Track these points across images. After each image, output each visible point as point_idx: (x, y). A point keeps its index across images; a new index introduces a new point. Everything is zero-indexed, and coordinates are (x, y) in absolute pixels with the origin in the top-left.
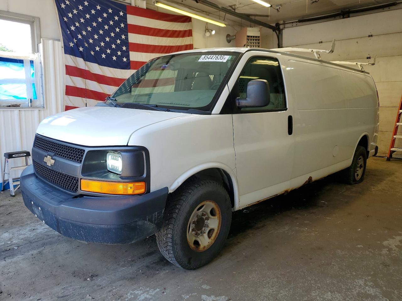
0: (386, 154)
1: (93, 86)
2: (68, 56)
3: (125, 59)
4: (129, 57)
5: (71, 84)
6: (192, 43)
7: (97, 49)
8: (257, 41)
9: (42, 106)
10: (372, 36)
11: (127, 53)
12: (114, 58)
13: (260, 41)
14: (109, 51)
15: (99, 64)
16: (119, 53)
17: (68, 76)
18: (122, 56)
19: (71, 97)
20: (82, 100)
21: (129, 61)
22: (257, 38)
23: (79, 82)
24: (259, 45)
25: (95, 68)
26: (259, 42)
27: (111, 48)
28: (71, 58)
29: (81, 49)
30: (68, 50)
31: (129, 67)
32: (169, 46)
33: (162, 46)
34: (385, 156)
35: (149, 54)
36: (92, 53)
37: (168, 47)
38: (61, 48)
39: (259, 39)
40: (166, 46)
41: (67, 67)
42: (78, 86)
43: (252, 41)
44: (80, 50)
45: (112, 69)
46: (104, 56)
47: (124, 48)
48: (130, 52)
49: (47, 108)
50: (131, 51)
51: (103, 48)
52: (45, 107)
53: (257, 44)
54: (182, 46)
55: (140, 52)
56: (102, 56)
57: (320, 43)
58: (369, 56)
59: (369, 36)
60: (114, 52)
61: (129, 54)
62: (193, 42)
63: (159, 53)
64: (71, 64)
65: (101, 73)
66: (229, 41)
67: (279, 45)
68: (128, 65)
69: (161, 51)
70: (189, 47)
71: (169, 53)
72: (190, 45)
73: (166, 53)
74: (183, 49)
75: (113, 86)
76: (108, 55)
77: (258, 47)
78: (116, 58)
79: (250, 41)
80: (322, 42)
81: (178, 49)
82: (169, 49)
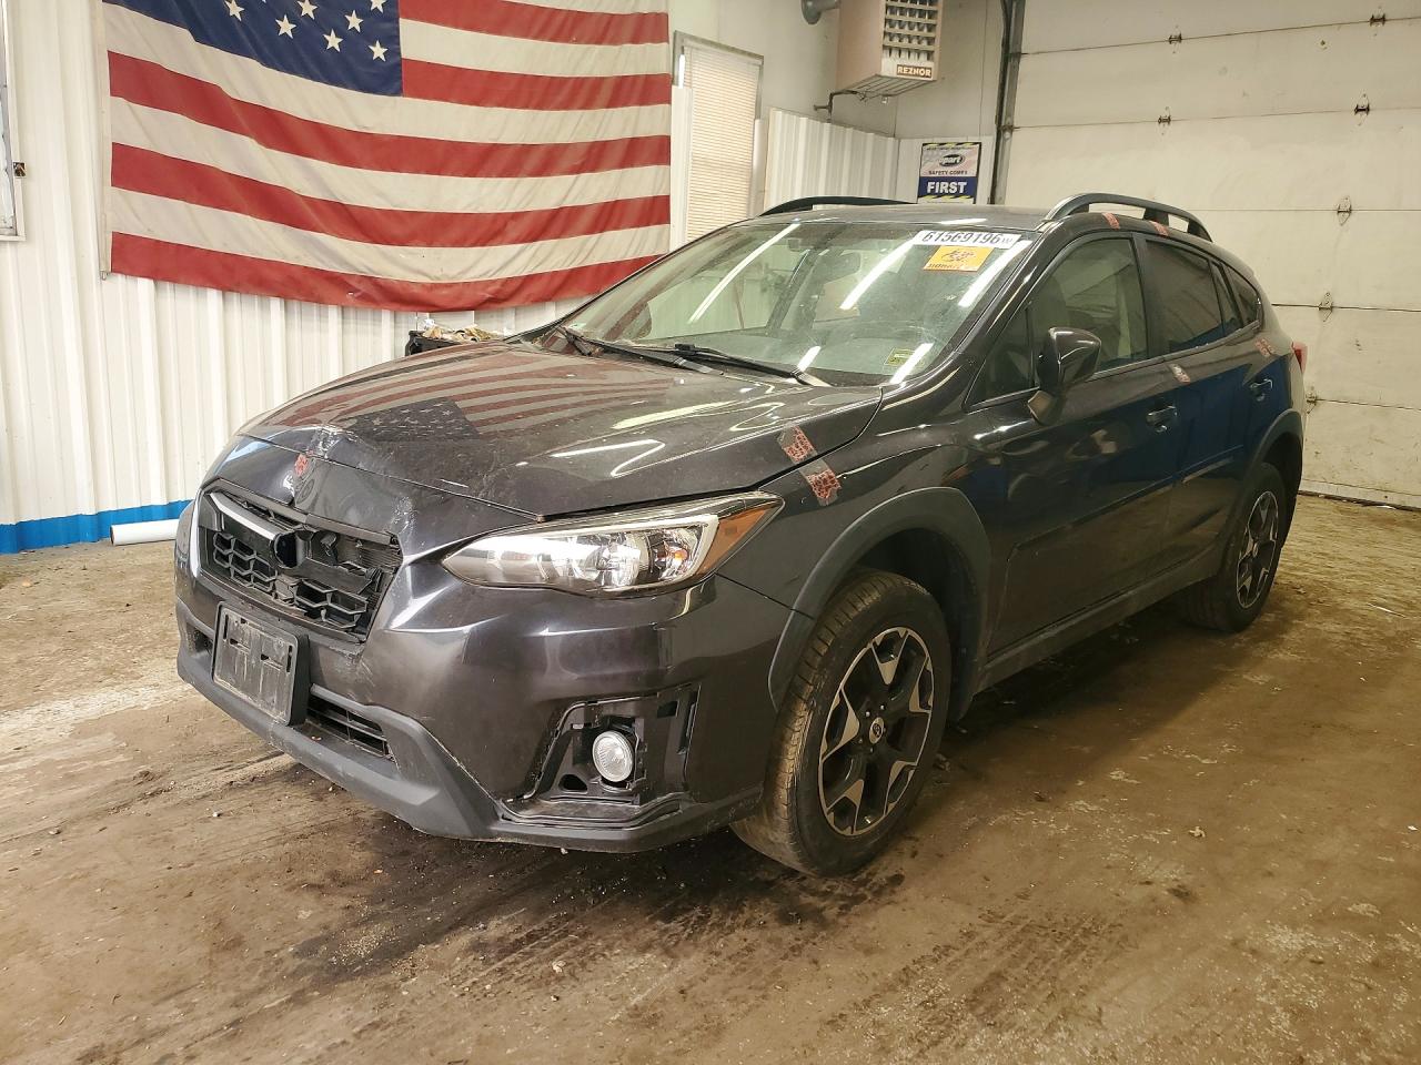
0: (1387, 494)
2: (119, 12)
3: (378, 51)
4: (399, 44)
5: (137, 140)
6: (661, 10)
8: (926, 20)
9: (10, 223)
10: (1383, 19)
11: (388, 25)
12: (333, 41)
13: (938, 21)
14: (308, 8)
15: (266, 62)
17: (120, 101)
18: (367, 35)
19: (138, 199)
20: (190, 212)
21: (392, 61)
22: (928, 7)
24: (931, 35)
26: (932, 22)
28: (134, 23)
31: (397, 84)
32: (569, 13)
33: (540, 9)
34: (1382, 500)
35: (483, 36)
36: (235, 11)
37: (565, 19)
39: (936, 12)
40: (555, 12)
41: (115, 60)
43: (907, 18)
45: (320, 85)
46: (286, 27)
47: (377, 2)
48: (401, 20)
49: (28, 234)
50: (407, 17)
52: (22, 231)
53: (925, 30)
54: (623, 17)
55: (445, 24)
56: (278, 28)
57: (1171, 40)
58: (1363, 103)
59: (1373, 20)
60: (331, 14)
61: (398, 29)
62: (667, 4)
63: (525, 35)
64: (137, 49)
65: (271, 103)
66: (812, 17)
67: (1006, 44)
68: (391, 78)
69: (535, 30)
70: (650, 27)
71: (567, 40)
72: (658, 15)
73: (553, 39)
74: (628, 30)
75: (323, 160)
76: (305, 23)
77: (929, 44)
78: (340, 40)
79: (897, 17)
80: (1180, 39)
81: (604, 29)
82: (569, 24)
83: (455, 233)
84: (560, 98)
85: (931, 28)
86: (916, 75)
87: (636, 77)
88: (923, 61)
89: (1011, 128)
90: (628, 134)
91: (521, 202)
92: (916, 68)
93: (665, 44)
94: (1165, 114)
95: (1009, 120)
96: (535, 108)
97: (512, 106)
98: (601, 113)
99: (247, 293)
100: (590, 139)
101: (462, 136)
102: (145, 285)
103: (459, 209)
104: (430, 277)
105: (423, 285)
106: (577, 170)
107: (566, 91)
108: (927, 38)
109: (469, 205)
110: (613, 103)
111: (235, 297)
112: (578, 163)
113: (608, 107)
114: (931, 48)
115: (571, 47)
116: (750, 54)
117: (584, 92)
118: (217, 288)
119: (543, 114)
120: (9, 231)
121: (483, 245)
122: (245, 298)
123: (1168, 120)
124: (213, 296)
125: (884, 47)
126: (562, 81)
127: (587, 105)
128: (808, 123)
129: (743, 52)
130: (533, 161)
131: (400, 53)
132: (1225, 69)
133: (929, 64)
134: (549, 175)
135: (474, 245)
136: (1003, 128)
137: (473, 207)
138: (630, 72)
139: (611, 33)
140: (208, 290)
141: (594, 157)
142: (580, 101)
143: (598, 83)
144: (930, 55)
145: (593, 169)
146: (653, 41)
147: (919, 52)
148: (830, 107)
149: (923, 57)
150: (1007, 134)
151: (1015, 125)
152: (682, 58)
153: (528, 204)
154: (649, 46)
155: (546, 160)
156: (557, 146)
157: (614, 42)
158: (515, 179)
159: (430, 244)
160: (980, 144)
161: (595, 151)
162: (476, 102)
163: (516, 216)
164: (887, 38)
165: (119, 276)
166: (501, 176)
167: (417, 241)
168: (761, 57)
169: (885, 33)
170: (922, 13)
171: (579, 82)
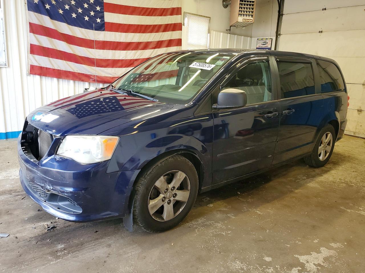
1: (62, 46)
2: (32, 13)
3: (99, 20)
4: (104, 18)
5: (36, 43)
6: (179, 6)
7: (67, 7)
8: (251, 7)
9: (5, 63)
11: (101, 14)
12: (87, 18)
13: (254, 7)
14: (80, 11)
15: (69, 23)
16: (92, 13)
17: (32, 34)
18: (96, 17)
19: (37, 57)
20: (49, 60)
21: (103, 22)
22: (252, 3)
23: (46, 42)
24: (253, 11)
25: (64, 28)
27: (82, 7)
28: (35, 15)
29: (48, 7)
30: (32, 7)
31: (104, 28)
32: (152, 8)
33: (143, 8)
35: (127, 16)
36: (61, 12)
37: (151, 10)
38: (24, 4)
39: (254, 5)
40: (148, 9)
41: (30, 24)
42: (45, 45)
43: (246, 6)
44: (46, 8)
45: (83, 29)
46: (74, 15)
47: (98, 8)
48: (104, 12)
49: (9, 66)
50: (107, 12)
51: (73, 6)
52: (7, 65)
53: (251, 9)
54: (168, 9)
55: (117, 13)
56: (72, 16)
57: (323, 10)
60: (86, 12)
61: (104, 15)
62: (181, 5)
63: (139, 15)
64: (36, 21)
65: (70, 34)
66: (226, 6)
67: (279, 12)
68: (102, 27)
69: (142, 13)
70: (176, 11)
71: (152, 15)
72: (178, 8)
73: (148, 15)
74: (169, 12)
75: (84, 47)
76: (79, 14)
77: (252, 13)
78: (88, 18)
79: (243, 6)
80: (325, 9)
81: (163, 12)
82: (152, 11)
83: (120, 64)
84: (149, 30)
85: (252, 9)
86: (248, 21)
87: (171, 24)
88: (250, 18)
89: (280, 35)
90: (169, 39)
91: (138, 57)
92: (248, 19)
93: (180, 15)
94: (321, 30)
95: (279, 32)
96: (142, 33)
97: (135, 33)
98: (160, 33)
99: (64, 79)
100: (158, 40)
101: (122, 40)
102: (38, 77)
103: (121, 58)
104: (112, 75)
105: (111, 77)
106: (155, 48)
107: (151, 28)
108: (252, 12)
109: (123, 58)
110: (164, 31)
111: (61, 80)
112: (154, 46)
113: (163, 32)
114: (252, 14)
115: (153, 17)
116: (206, 17)
117: (156, 28)
118: (56, 78)
119: (145, 34)
120: (4, 65)
121: (127, 67)
122: (64, 80)
123: (322, 32)
124: (55, 80)
125: (239, 14)
126: (150, 26)
127: (157, 31)
128: (223, 34)
129: (204, 16)
130: (141, 46)
131: (104, 21)
132: (338, 17)
133: (252, 18)
134: (146, 49)
135: (125, 67)
136: (278, 34)
137: (125, 58)
138: (170, 23)
139: (164, 13)
140: (54, 78)
141: (159, 44)
142: (155, 31)
143: (160, 26)
144: (252, 16)
145: (159, 48)
146: (177, 14)
147: (249, 15)
148: (230, 30)
149: (250, 16)
150: (279, 36)
151: (281, 34)
152: (186, 18)
153: (140, 57)
154: (175, 16)
155: (146, 46)
156: (148, 42)
157: (165, 15)
158: (136, 51)
159: (113, 67)
160: (272, 39)
161: (159, 43)
162: (126, 32)
163: (136, 60)
164: (240, 12)
165: (32, 75)
166: (132, 50)
167: (109, 66)
168: (210, 18)
169: (239, 11)
170: (250, 5)
171: (155, 26)
